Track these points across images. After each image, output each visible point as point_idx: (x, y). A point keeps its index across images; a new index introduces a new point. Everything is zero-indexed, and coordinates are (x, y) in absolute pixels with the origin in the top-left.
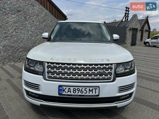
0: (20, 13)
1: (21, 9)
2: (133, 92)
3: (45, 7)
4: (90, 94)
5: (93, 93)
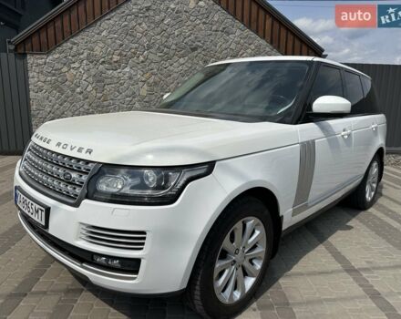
0: (195, 53)
1: (199, 43)
2: (137, 261)
3: (257, 32)
4: (36, 219)
5: (39, 218)
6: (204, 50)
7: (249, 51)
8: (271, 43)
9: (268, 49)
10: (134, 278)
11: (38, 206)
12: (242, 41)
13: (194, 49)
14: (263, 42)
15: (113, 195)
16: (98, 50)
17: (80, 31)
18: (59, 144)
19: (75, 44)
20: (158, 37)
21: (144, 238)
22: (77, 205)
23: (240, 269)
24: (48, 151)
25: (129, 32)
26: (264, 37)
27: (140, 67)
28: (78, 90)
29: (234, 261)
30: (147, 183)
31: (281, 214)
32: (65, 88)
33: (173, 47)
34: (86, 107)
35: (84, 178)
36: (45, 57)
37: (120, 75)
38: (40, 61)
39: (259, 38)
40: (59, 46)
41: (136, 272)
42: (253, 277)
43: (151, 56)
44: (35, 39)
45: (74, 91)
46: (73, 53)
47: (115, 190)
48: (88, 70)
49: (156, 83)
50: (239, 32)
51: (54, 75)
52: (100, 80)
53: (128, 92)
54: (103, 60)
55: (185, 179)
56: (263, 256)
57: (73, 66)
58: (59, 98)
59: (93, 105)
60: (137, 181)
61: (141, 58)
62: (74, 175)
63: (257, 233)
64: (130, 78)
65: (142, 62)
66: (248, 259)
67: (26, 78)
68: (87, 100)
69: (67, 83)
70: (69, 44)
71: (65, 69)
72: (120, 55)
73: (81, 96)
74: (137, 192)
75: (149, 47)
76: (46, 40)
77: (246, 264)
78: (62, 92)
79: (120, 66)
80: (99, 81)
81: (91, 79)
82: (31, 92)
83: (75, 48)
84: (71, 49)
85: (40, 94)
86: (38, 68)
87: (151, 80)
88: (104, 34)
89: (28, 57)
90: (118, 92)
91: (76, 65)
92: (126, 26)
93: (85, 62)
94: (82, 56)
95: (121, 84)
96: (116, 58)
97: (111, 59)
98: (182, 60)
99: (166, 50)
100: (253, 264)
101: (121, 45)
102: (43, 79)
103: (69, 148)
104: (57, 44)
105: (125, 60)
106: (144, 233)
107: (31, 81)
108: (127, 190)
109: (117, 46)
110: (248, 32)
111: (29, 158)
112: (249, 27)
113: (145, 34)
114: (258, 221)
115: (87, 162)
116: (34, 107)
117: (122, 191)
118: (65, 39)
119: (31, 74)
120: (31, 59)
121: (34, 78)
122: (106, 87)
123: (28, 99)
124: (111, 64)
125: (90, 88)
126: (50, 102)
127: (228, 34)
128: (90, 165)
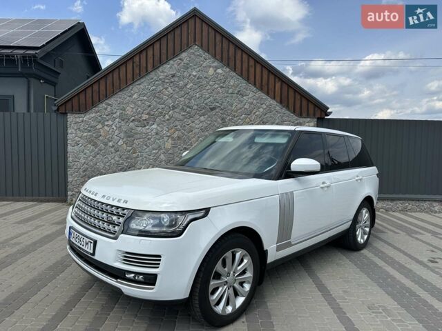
0: (214, 112)
1: (217, 104)
2: (155, 276)
3: (268, 94)
4: (86, 249)
5: (89, 249)
6: (222, 109)
7: (261, 110)
8: (281, 102)
9: (278, 108)
10: (153, 289)
11: (88, 240)
12: (255, 102)
13: (212, 109)
14: (274, 103)
15: (140, 231)
16: (129, 111)
17: (114, 93)
18: (104, 197)
19: (109, 105)
20: (182, 99)
21: (160, 260)
22: (116, 238)
23: (231, 289)
24: (95, 201)
25: (156, 95)
26: (274, 98)
27: (165, 124)
28: (110, 144)
29: (226, 282)
30: (163, 223)
31: (265, 249)
32: (99, 143)
33: (195, 107)
34: (117, 159)
35: (121, 220)
36: (83, 115)
37: (148, 131)
38: (78, 120)
39: (269, 99)
40: (95, 107)
41: (154, 284)
42: (243, 296)
43: (176, 115)
44: (75, 101)
45: (106, 144)
46: (107, 112)
47: (142, 228)
48: (120, 127)
49: (179, 138)
50: (252, 94)
51: (90, 131)
52: (130, 135)
53: (155, 146)
54: (133, 118)
55: (188, 220)
56: (251, 280)
57: (106, 123)
58: (93, 151)
59: (124, 157)
60: (157, 222)
61: (167, 117)
62: (115, 218)
63: (245, 261)
64: (157, 134)
65: (168, 120)
66: (238, 282)
67: (65, 134)
68: (118, 153)
69: (101, 138)
70: (104, 105)
71: (100, 126)
72: (149, 114)
73: (112, 149)
74: (156, 229)
75: (174, 108)
76: (84, 102)
77: (236, 285)
78: (95, 145)
79: (148, 123)
80: (129, 137)
81: (122, 135)
82: (69, 146)
83: (109, 109)
84: (106, 109)
85: (76, 148)
86: (77, 126)
87: (175, 135)
88: (135, 96)
89: (69, 115)
90: (146, 145)
91: (110, 123)
92: (154, 90)
93: (117, 120)
94: (115, 115)
95: (149, 139)
96: (145, 117)
97: (141, 118)
98: (202, 118)
99: (188, 109)
100: (243, 287)
101: (150, 106)
102: (80, 135)
103: (111, 199)
104: (94, 105)
105: (152, 118)
106: (160, 256)
107: (69, 136)
108: (149, 228)
109: (146, 107)
110: (260, 94)
111: (79, 206)
112: (261, 89)
113: (171, 96)
114: (246, 252)
115: (124, 209)
116: (70, 159)
117: (147, 229)
118: (100, 101)
119: (69, 131)
120: (71, 118)
121: (72, 134)
122: (135, 141)
123: (65, 152)
124: (140, 121)
125: (121, 142)
126: (85, 154)
127: (243, 96)
128: (126, 211)
